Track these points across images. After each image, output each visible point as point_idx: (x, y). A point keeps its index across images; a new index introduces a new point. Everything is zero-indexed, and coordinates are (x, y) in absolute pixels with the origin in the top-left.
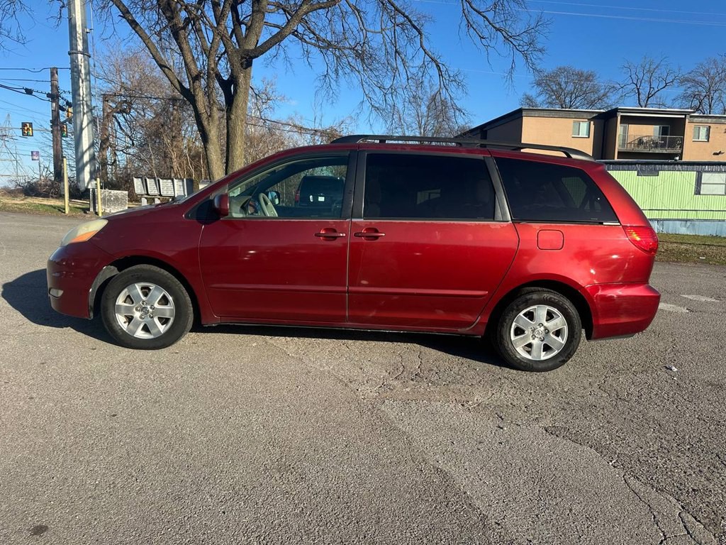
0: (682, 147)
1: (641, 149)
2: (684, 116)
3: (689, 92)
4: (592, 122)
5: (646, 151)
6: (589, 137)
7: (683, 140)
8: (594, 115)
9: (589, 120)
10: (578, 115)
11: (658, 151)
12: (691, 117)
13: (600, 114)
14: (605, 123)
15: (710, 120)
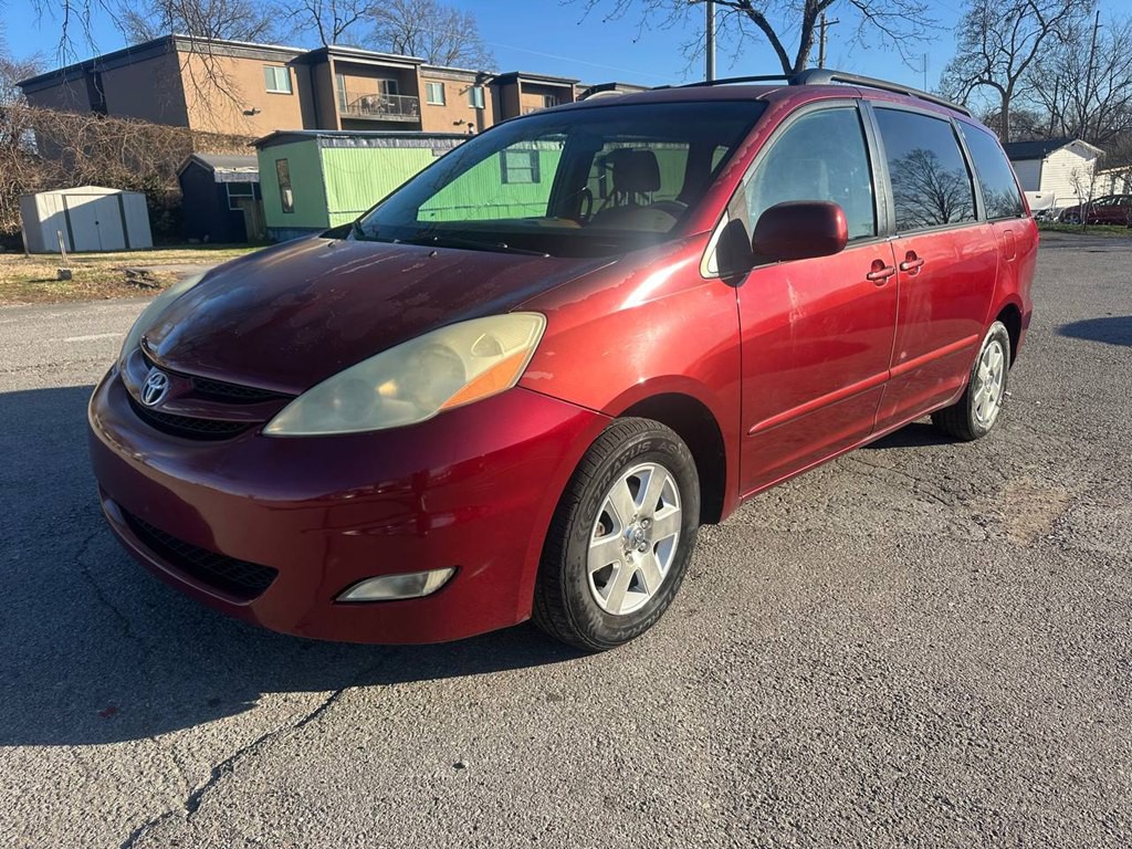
0: (419, 113)
1: (367, 115)
2: (413, 67)
3: (382, 29)
4: (292, 69)
5: (377, 117)
6: (292, 93)
7: (418, 102)
8: (294, 57)
9: (286, 64)
10: (268, 54)
11: (391, 118)
12: (423, 68)
13: (302, 55)
14: (312, 70)
15: (442, 75)
